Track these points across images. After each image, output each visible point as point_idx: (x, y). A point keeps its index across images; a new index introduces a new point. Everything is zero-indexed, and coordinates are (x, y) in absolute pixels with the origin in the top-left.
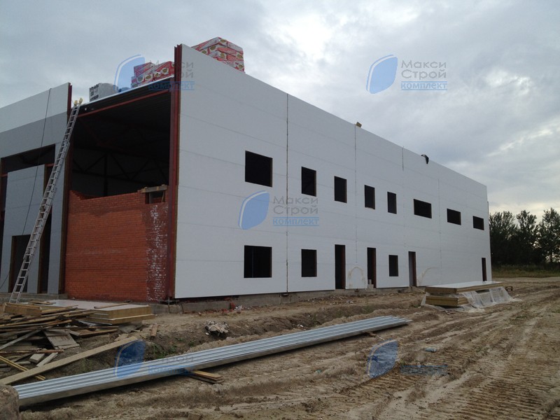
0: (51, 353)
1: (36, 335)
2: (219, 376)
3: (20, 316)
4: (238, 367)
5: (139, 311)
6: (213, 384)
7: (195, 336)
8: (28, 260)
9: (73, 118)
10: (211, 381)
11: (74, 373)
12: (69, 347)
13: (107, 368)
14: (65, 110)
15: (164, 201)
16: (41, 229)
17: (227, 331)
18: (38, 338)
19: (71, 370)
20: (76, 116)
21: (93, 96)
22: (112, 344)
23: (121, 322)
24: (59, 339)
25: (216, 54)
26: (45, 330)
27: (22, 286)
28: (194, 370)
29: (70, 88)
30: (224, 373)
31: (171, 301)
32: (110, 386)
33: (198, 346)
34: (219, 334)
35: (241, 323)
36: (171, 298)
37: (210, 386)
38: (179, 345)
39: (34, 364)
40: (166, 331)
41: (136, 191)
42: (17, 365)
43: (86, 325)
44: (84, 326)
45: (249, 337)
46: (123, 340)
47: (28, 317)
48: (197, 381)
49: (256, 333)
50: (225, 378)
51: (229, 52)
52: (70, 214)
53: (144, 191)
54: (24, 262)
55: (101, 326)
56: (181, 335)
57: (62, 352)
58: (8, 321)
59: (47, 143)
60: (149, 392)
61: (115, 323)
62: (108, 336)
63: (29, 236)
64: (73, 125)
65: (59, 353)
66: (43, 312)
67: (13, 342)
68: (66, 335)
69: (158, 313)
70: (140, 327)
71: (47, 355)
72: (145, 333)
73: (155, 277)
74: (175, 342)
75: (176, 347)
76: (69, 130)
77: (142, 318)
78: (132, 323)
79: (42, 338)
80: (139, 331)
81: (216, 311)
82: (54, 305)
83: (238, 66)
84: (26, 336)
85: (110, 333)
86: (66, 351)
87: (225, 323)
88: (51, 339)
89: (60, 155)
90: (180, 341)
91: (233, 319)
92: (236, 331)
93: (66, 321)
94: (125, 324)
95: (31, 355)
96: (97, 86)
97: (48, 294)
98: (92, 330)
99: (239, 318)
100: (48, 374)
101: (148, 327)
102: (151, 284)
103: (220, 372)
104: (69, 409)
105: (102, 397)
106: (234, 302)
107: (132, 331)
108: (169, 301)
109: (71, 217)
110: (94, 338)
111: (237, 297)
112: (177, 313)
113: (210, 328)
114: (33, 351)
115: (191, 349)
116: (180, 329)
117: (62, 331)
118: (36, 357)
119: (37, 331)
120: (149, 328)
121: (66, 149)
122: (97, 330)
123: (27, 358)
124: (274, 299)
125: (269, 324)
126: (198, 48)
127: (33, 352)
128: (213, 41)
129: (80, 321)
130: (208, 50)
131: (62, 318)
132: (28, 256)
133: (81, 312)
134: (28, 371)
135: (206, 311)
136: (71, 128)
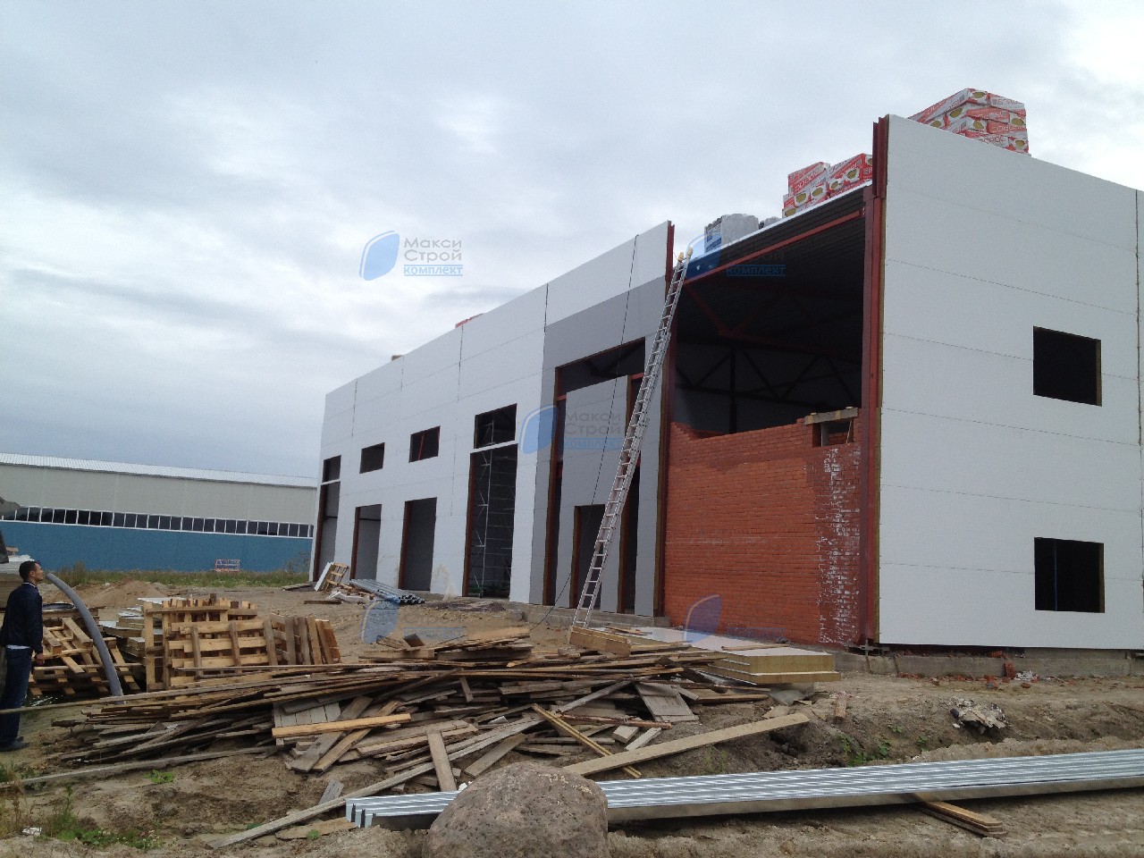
0: (649, 727)
1: (623, 690)
2: (994, 821)
3: (595, 653)
4: (1035, 808)
5: (809, 663)
6: (982, 836)
7: (929, 728)
8: (601, 552)
9: (676, 286)
10: (978, 831)
11: (692, 772)
12: (679, 719)
13: (752, 771)
14: (663, 272)
15: (851, 440)
16: (622, 495)
17: (1001, 725)
18: (626, 696)
19: (685, 765)
20: (681, 283)
21: (711, 242)
22: (759, 723)
23: (775, 681)
24: (662, 702)
25: (964, 125)
26: (638, 682)
27: (594, 597)
28: (937, 800)
29: (671, 230)
30: (1005, 815)
31: (872, 648)
32: (762, 808)
33: (941, 750)
34: (983, 730)
35: (1036, 711)
36: (871, 642)
37: (977, 840)
38: (895, 742)
39: (621, 745)
40: (866, 710)
41: (795, 422)
42: (592, 742)
43: (708, 681)
44: (704, 682)
45: (1058, 743)
46: (779, 718)
47: (609, 655)
48: (944, 826)
49: (1072, 736)
50: (1007, 827)
51: (993, 115)
52: (672, 468)
53: (810, 419)
54: (596, 554)
55: (738, 685)
56: (898, 722)
57: (669, 728)
58: (576, 661)
59: (630, 337)
60: (842, 831)
61: (762, 682)
62: (750, 706)
63: (603, 507)
64: (676, 301)
65: (664, 729)
66: (634, 648)
67: (584, 700)
68: (674, 697)
69: (846, 669)
70: (813, 697)
71: (642, 730)
72: (822, 709)
73: (836, 596)
74: (887, 736)
75: (888, 744)
76: (668, 310)
77: (816, 678)
78: (795, 684)
79: (633, 697)
80: (809, 703)
81: (971, 678)
82: (649, 637)
83: (1014, 143)
84: (606, 691)
85: (755, 700)
86: (674, 727)
87: (995, 707)
88: (648, 702)
89: (654, 356)
90: (897, 734)
91: (1013, 700)
92: (1024, 726)
93: (674, 670)
94: (782, 686)
95: (615, 728)
96: (719, 221)
97: (635, 615)
98: (719, 690)
99: (1026, 699)
100: (645, 766)
101: (827, 697)
102: (828, 608)
103: (994, 812)
104: (691, 841)
105: (750, 828)
106: (1013, 662)
107: (796, 703)
108: (867, 647)
109: (675, 471)
110: (723, 707)
111: (1020, 650)
112: (885, 674)
113: (962, 713)
114: (619, 720)
115: (926, 753)
116: (894, 709)
117: (667, 687)
118: (624, 732)
119: (624, 683)
120: (829, 700)
121: (663, 345)
122: (729, 692)
123: (608, 732)
124: (1113, 663)
125: (1104, 718)
126: (923, 118)
127: (618, 723)
128: (956, 99)
129: (697, 670)
130: (946, 119)
131: (667, 663)
132: (602, 544)
133: (699, 655)
134: (612, 756)
135: (949, 675)
136: (674, 306)
